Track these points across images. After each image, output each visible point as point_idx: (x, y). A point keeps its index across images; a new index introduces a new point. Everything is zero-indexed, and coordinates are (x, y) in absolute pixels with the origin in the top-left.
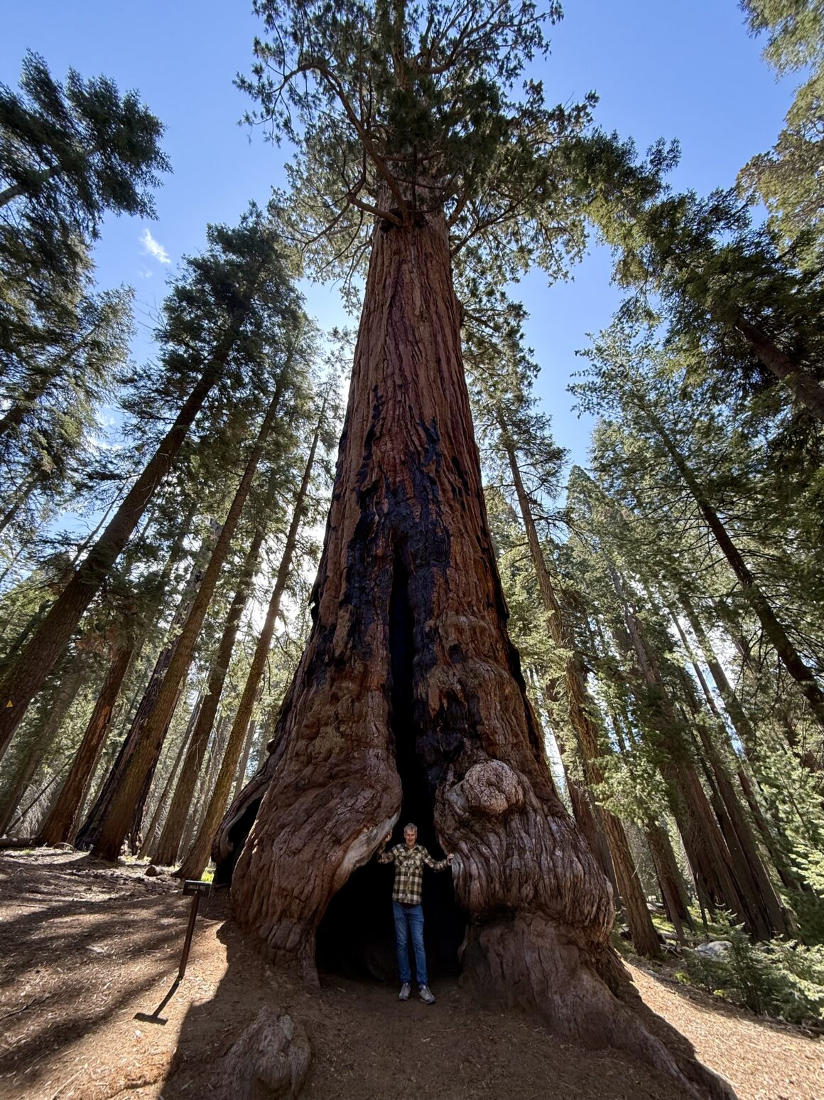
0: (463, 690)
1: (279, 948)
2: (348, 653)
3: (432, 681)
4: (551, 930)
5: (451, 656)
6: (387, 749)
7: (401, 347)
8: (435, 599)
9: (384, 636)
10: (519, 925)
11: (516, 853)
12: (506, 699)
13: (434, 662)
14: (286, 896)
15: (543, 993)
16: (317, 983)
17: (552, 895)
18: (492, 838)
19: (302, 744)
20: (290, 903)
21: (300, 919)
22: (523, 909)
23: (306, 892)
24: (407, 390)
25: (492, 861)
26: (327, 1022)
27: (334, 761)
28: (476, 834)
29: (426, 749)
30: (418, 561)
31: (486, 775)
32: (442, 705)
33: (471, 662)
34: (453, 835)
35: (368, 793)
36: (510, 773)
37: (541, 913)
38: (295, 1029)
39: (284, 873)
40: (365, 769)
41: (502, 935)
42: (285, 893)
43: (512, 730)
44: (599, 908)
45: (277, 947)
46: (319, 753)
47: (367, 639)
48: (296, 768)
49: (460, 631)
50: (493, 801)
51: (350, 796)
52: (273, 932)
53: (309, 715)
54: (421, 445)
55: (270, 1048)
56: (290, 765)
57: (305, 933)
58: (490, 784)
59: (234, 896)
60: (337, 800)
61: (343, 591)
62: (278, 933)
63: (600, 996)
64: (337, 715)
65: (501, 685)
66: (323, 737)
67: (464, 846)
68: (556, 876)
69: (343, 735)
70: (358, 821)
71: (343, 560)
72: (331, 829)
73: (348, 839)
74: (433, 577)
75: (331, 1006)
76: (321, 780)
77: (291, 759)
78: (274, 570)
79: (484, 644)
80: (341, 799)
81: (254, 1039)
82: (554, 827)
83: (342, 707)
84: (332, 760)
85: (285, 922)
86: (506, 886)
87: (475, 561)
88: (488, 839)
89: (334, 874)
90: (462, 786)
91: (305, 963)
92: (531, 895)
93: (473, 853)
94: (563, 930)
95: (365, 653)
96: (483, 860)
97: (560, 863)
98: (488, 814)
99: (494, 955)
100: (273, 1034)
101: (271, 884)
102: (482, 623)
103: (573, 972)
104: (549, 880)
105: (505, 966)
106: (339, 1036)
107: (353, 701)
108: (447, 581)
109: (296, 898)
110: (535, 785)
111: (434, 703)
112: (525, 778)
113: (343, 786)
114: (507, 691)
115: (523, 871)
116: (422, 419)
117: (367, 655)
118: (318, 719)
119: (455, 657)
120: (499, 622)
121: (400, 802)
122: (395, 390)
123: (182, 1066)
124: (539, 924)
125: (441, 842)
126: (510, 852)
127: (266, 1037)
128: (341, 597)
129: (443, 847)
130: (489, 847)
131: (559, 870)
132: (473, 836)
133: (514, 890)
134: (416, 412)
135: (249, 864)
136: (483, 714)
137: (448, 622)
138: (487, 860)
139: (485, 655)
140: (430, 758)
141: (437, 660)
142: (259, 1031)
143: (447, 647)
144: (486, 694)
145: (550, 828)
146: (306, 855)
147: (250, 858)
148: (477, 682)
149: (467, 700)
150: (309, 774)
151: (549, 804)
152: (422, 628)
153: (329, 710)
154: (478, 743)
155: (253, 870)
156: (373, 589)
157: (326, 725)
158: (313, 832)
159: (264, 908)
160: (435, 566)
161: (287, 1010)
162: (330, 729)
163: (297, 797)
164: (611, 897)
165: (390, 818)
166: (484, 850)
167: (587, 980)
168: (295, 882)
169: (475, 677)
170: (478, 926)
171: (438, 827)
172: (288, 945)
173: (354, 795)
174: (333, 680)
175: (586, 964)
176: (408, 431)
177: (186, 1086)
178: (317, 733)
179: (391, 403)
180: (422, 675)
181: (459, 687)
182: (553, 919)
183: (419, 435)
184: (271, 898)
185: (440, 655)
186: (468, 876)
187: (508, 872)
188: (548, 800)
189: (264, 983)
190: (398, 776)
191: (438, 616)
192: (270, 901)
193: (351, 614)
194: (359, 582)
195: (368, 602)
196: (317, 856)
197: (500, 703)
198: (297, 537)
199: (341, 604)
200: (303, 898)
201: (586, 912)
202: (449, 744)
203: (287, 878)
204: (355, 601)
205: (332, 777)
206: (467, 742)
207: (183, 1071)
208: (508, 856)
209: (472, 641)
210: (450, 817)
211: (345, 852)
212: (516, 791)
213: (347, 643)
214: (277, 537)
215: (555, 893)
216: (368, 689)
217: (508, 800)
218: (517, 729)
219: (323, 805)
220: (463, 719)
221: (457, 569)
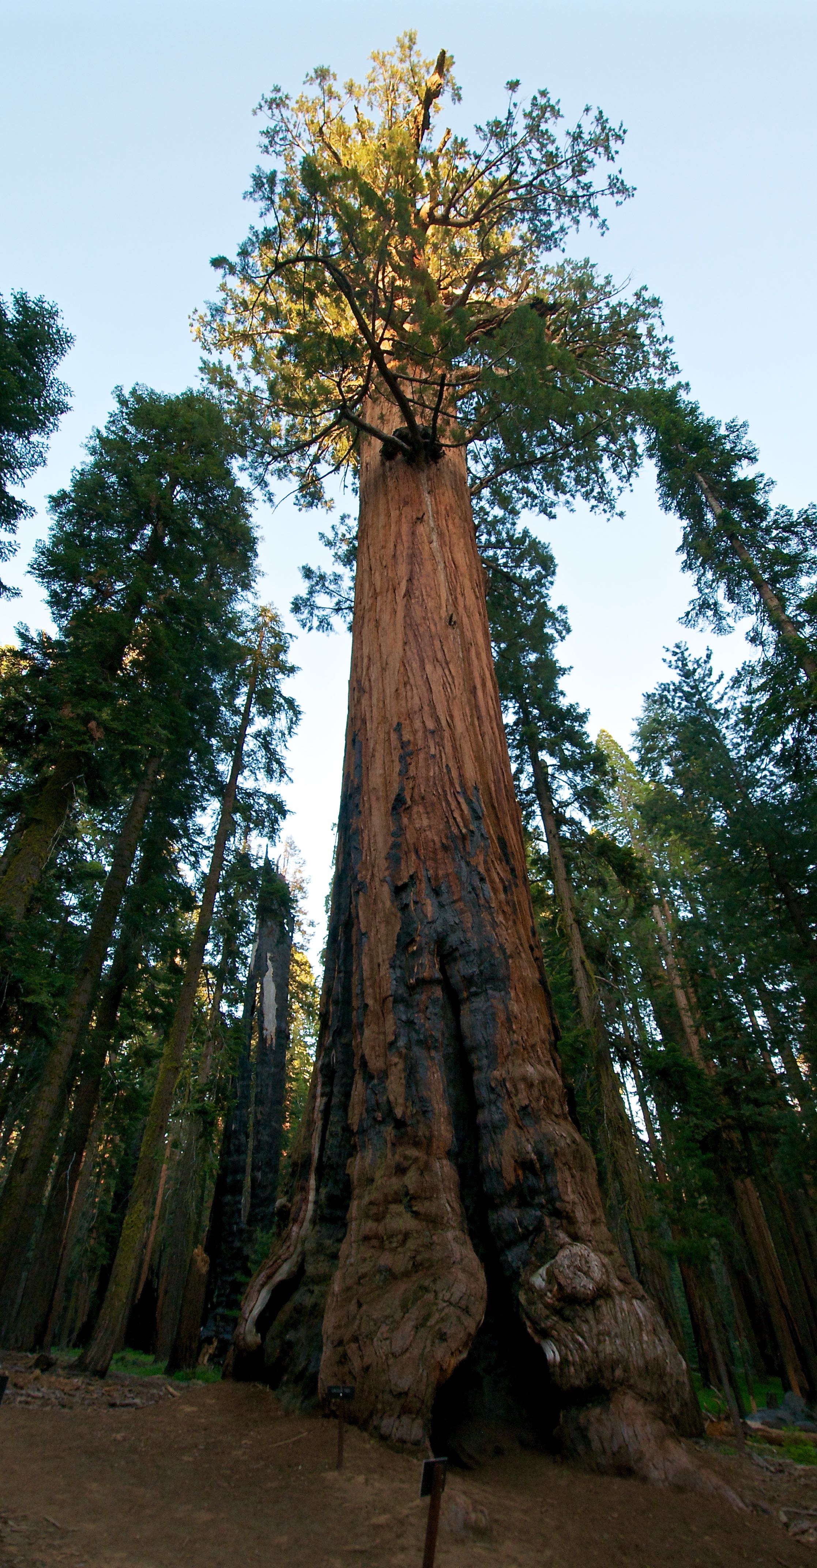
0: (539, 1158)
2: (408, 1112)
3: (503, 1147)
4: (640, 1407)
5: (521, 1118)
6: (463, 1229)
7: (429, 668)
8: (498, 1043)
9: (443, 1087)
10: (613, 1404)
13: (503, 1124)
18: (583, 1325)
19: (370, 1225)
21: (417, 1414)
22: (615, 1390)
23: (421, 1390)
24: (442, 738)
25: (586, 1347)
27: (413, 1248)
28: (568, 1321)
29: (501, 1227)
31: (574, 1260)
32: (517, 1176)
33: (542, 1124)
36: (593, 1257)
37: (631, 1393)
40: (446, 1255)
41: (600, 1413)
47: (425, 1092)
49: (528, 1085)
50: (581, 1286)
51: (445, 1289)
52: (395, 1428)
53: (372, 1188)
54: (466, 826)
56: (357, 1249)
58: (578, 1270)
60: (432, 1294)
61: (392, 1028)
64: (406, 1189)
66: (393, 1217)
68: (643, 1357)
69: (416, 1214)
71: (385, 984)
72: (434, 1326)
74: (493, 1013)
76: (403, 1269)
79: (553, 1102)
83: (411, 1179)
84: (411, 1246)
85: (404, 1418)
86: (600, 1370)
88: (579, 1326)
90: (547, 1271)
93: (569, 1341)
94: (650, 1407)
95: (425, 1113)
96: (577, 1346)
99: (593, 1432)
102: (549, 1072)
103: (661, 1444)
105: (603, 1441)
107: (421, 1173)
109: (414, 1396)
111: (508, 1175)
112: (606, 1260)
115: (614, 1355)
116: (463, 785)
117: (428, 1114)
118: (384, 1195)
119: (526, 1118)
122: (426, 737)
124: (629, 1402)
128: (391, 1037)
130: (581, 1334)
131: (645, 1353)
133: (606, 1373)
134: (454, 773)
136: (560, 1188)
137: (514, 1072)
138: (581, 1347)
140: (507, 1236)
143: (517, 1107)
144: (562, 1164)
145: (636, 1313)
148: (552, 1151)
149: (543, 1171)
150: (389, 1264)
152: (486, 1081)
153: (396, 1183)
154: (558, 1222)
156: (423, 1025)
157: (394, 1202)
158: (416, 1329)
160: (493, 996)
162: (400, 1208)
166: (577, 1336)
169: (550, 1144)
174: (394, 1146)
176: (448, 803)
178: (386, 1212)
179: (422, 756)
180: (491, 1140)
181: (534, 1156)
182: (641, 1398)
183: (462, 810)
185: (509, 1115)
186: (564, 1362)
187: (602, 1357)
191: (503, 1065)
193: (406, 1060)
194: (405, 1013)
195: (419, 1041)
199: (391, 1045)
200: (420, 1395)
205: (414, 1267)
206: (547, 1221)
209: (542, 1098)
213: (406, 1100)
216: (434, 1157)
217: (594, 1283)
220: (540, 1193)
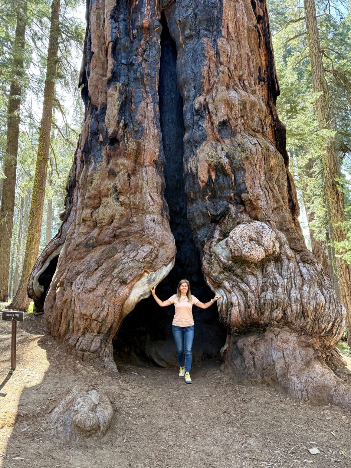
0: (231, 163)
1: (85, 351)
2: (121, 132)
3: (201, 156)
4: (294, 338)
5: (219, 132)
6: (162, 215)
8: (205, 73)
9: (155, 114)
10: (269, 335)
11: (270, 289)
12: (271, 170)
13: (203, 138)
14: (86, 319)
15: (284, 375)
16: (116, 370)
17: (297, 317)
18: (251, 279)
19: (87, 212)
20: (90, 323)
21: (99, 332)
22: (273, 326)
23: (102, 316)
25: (249, 294)
26: (124, 392)
27: (116, 225)
28: (237, 276)
29: (195, 214)
30: (187, 32)
31: (248, 232)
32: (210, 177)
33: (239, 136)
34: (218, 277)
35: (147, 248)
36: (269, 231)
37: (287, 328)
38: (100, 397)
39: (83, 304)
40: (143, 230)
41: (255, 341)
42: (85, 317)
43: (274, 197)
44: (334, 324)
45: (83, 350)
46: (103, 219)
47: (138, 117)
48: (85, 231)
49: (230, 106)
50: (253, 252)
51: (132, 250)
52: (80, 342)
53: (90, 188)
55: (82, 409)
56: (78, 229)
57: (104, 341)
58: (251, 239)
59: (47, 320)
60: (121, 254)
61: (110, 67)
62: (84, 342)
63: (326, 376)
64: (115, 188)
65: (266, 158)
66: (105, 206)
67: (226, 284)
68: (302, 304)
69: (122, 204)
70: (140, 268)
71: (107, 33)
72: (118, 274)
73: (132, 281)
74: (203, 49)
75: (127, 383)
76: (106, 239)
77: (79, 224)
78: (43, 58)
79: (253, 120)
80: (125, 252)
81: (70, 404)
82: (304, 270)
83: (120, 180)
84: (115, 224)
85: (88, 335)
86: (260, 310)
87: (249, 30)
88: (247, 279)
89: (123, 304)
90: (226, 242)
91: (106, 360)
92: (280, 317)
93: (235, 289)
94: (303, 338)
95: (137, 132)
96: (242, 293)
97: (306, 295)
98: (248, 262)
99: (248, 353)
100: (84, 401)
101: (74, 312)
102: (253, 98)
103: (308, 364)
104: (296, 307)
105: (256, 360)
106: (133, 400)
107: (129, 176)
108: (218, 54)
109: (95, 320)
110: (290, 240)
111: (203, 176)
112: (282, 235)
113: (126, 243)
114: (272, 163)
115: (275, 300)
117: (140, 133)
118: (99, 192)
119: (224, 133)
120: (269, 99)
121: (174, 255)
123: (20, 419)
124: (285, 334)
125: (208, 282)
126: (265, 288)
127: (79, 403)
128: (109, 75)
129: (210, 285)
130: (248, 284)
131: (305, 300)
132: (235, 278)
133: (267, 313)
135: (55, 299)
136: (248, 183)
137: (219, 97)
138: (245, 294)
139: (254, 131)
140: (199, 221)
141: (206, 136)
142: (73, 400)
143: (216, 123)
144: (252, 166)
145: (301, 272)
146: (100, 291)
147: (55, 295)
148: (243, 155)
149: (233, 172)
150: (95, 235)
151: (301, 254)
152: (192, 105)
153: (108, 184)
154: (242, 208)
155: (58, 303)
156: (140, 65)
157: (106, 196)
158: (103, 276)
159: (71, 327)
160: (206, 36)
161: (94, 387)
162: (111, 200)
163: (88, 252)
164: (344, 318)
165: (166, 265)
166: (243, 286)
167: (318, 368)
168: (93, 310)
169: (243, 151)
170: (236, 336)
171: (206, 272)
172: (92, 349)
173: (135, 249)
174: (109, 157)
175: (318, 358)
177: (25, 429)
178: (100, 203)
180: (192, 151)
181: (227, 161)
182: (296, 331)
184: (75, 321)
185: (209, 131)
186: (230, 304)
187: (262, 301)
188: (301, 251)
189: (76, 371)
190: (172, 235)
191: (208, 91)
192: (75, 322)
193: (121, 93)
194: (126, 58)
195: (136, 79)
196: (108, 292)
197: (265, 174)
198: (61, 20)
199: (109, 82)
200: (100, 320)
201: (323, 327)
202: (216, 210)
203: (86, 307)
204: (123, 78)
205: (115, 237)
206: (232, 208)
207: (21, 421)
208: (263, 291)
209: (242, 117)
210: (216, 265)
211: (131, 289)
212: (274, 245)
213: (119, 122)
214: (40, 21)
215: (300, 315)
216: (142, 165)
217: (266, 251)
218: (279, 196)
219: (110, 258)
220: (230, 188)
221: (229, 39)
